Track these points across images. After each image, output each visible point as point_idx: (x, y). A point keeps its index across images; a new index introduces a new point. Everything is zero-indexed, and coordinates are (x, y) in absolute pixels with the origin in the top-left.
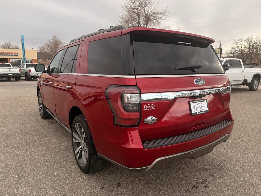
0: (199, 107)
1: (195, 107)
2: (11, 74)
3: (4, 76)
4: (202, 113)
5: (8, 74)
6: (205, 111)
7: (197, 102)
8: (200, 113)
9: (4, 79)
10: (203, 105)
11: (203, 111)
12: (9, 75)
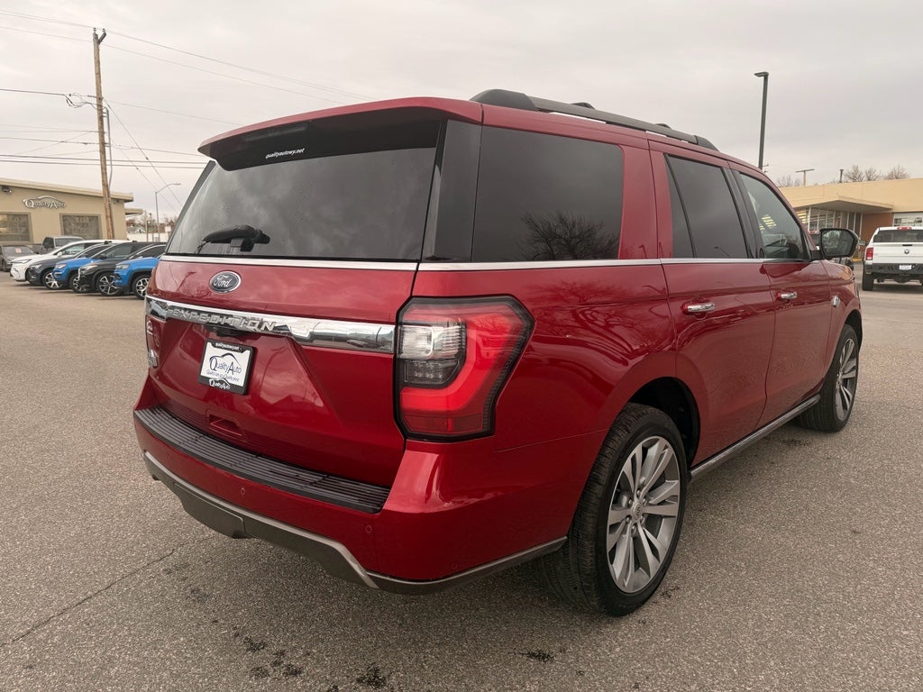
0: (223, 366)
1: (214, 361)
2: (910, 268)
3: (882, 271)
4: (223, 386)
5: (897, 265)
6: (232, 385)
7: (225, 349)
8: (218, 385)
9: (888, 282)
10: (235, 365)
11: (230, 381)
12: (901, 268)
